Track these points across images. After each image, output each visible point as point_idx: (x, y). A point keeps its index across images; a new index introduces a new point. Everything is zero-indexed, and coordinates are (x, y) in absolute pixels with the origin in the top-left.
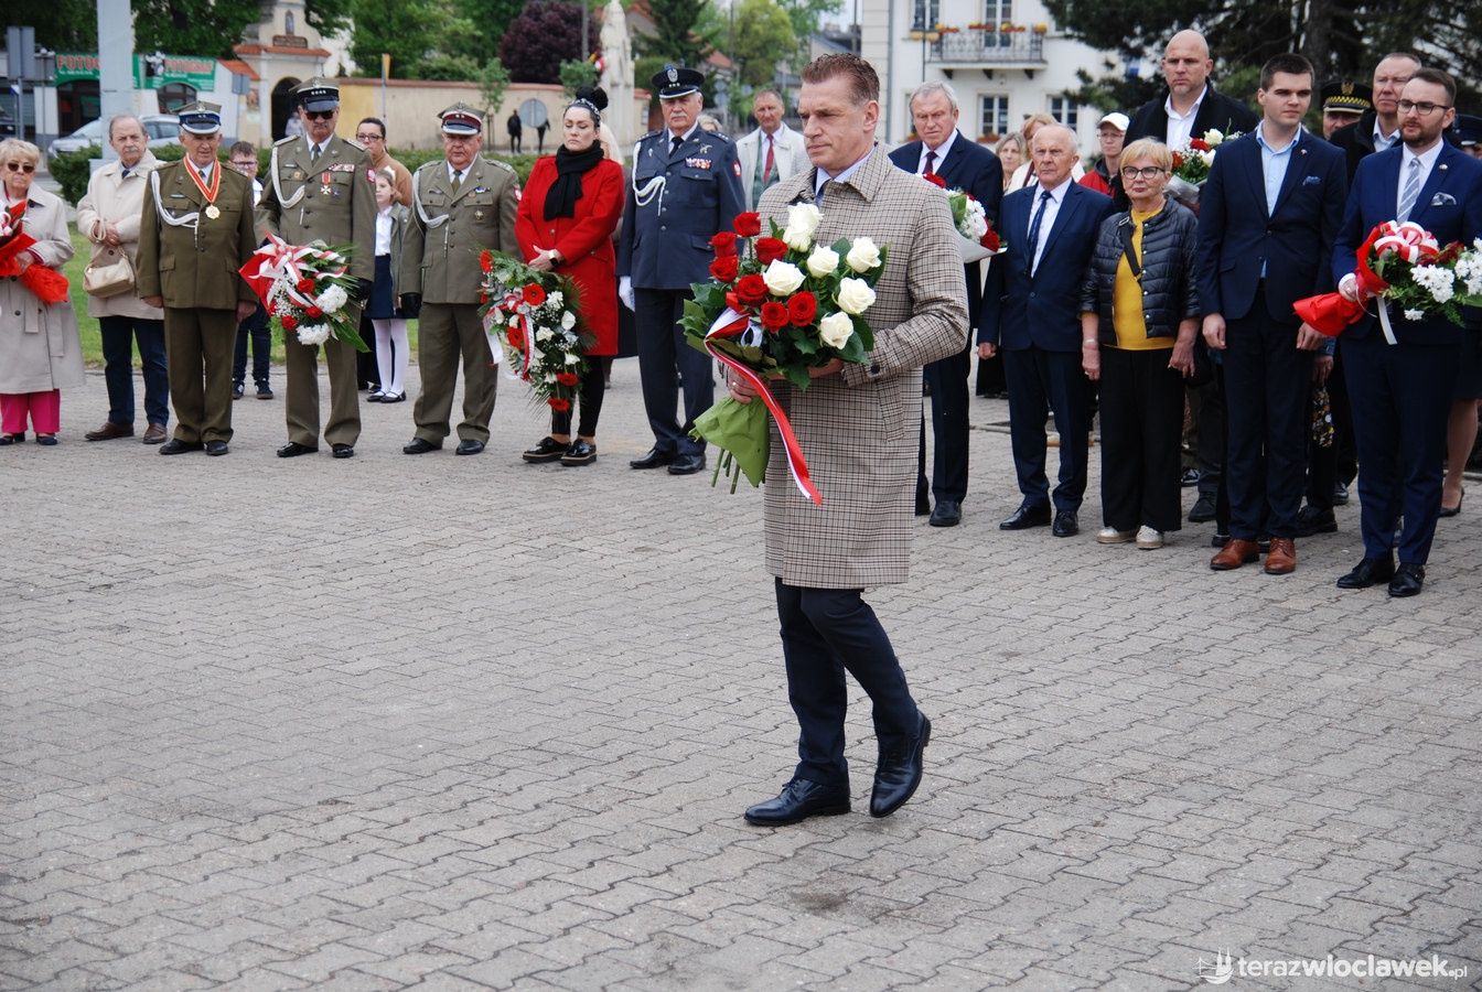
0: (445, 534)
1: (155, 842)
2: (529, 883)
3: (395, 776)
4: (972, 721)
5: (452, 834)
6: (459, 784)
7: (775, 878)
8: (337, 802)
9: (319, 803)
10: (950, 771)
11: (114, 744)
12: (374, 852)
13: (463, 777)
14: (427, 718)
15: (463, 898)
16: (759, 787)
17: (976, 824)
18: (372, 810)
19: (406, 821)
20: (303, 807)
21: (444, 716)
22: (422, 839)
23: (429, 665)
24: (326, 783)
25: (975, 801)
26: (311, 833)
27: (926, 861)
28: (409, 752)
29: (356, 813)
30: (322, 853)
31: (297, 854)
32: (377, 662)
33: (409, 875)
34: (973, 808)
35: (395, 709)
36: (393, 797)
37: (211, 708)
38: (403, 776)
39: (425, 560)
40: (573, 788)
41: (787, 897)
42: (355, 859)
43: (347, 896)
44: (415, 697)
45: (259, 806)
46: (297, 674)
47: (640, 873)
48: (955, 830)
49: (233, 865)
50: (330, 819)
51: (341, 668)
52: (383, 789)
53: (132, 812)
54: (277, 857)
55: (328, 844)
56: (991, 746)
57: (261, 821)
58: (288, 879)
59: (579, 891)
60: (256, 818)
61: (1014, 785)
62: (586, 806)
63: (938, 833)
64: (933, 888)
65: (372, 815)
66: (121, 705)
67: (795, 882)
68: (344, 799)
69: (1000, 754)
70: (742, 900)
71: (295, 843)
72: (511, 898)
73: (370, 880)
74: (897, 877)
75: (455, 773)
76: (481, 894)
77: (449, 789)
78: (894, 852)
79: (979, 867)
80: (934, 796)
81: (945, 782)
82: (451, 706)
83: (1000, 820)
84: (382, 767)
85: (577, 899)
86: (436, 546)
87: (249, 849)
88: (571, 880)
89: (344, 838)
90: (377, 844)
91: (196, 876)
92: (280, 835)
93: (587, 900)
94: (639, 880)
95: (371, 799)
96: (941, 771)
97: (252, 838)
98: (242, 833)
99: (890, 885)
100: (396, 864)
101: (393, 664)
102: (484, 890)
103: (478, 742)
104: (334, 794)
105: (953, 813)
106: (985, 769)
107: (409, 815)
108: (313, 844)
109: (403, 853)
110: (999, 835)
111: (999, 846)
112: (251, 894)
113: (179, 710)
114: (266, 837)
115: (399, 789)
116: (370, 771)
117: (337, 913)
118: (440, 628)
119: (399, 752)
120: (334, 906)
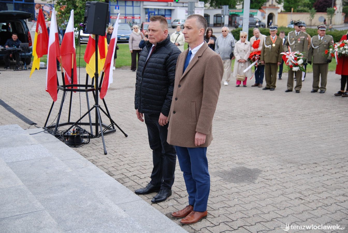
0: (323, 110)
1: (285, 167)
3: (326, 160)
5: (341, 173)
6: (339, 163)
8: (316, 163)
9: (313, 163)
11: (271, 147)
12: (327, 174)
13: (340, 161)
14: (329, 148)
18: (324, 166)
19: (331, 169)
20: (310, 164)
21: (332, 148)
22: (336, 173)
23: (326, 137)
24: (313, 159)
26: (314, 169)
28: (328, 155)
29: (321, 166)
30: (317, 173)
31: (312, 173)
32: (316, 136)
33: (335, 180)
35: (322, 146)
36: (327, 164)
37: (287, 142)
38: (328, 160)
39: (320, 115)
42: (324, 175)
43: (324, 182)
44: (325, 144)
45: (302, 163)
46: (301, 137)
49: (301, 174)
50: (316, 167)
51: (309, 136)
52: (325, 162)
53: (279, 161)
54: (308, 173)
55: (317, 172)
57: (303, 165)
58: (312, 178)
60: (302, 165)
66: (271, 140)
68: (318, 163)
71: (311, 171)
73: (328, 180)
75: (338, 160)
82: (333, 146)
84: (323, 157)
86: (321, 113)
87: (303, 171)
89: (320, 171)
90: (327, 173)
91: (294, 175)
92: (308, 169)
95: (323, 163)
97: (303, 169)
98: (301, 167)
100: (332, 177)
101: (319, 137)
103: (341, 154)
104: (315, 162)
108: (314, 171)
109: (333, 175)
112: (306, 180)
113: (281, 142)
114: (305, 169)
115: (328, 162)
116: (321, 158)
117: (324, 186)
118: (327, 130)
119: (325, 155)
120: (323, 184)
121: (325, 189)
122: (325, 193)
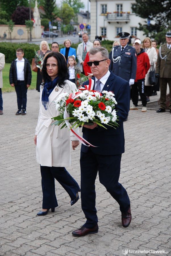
2: (58, 221)
3: (23, 195)
4: (143, 179)
5: (39, 209)
6: (38, 197)
7: (110, 218)
8: (12, 202)
9: (8, 202)
10: (141, 191)
12: (23, 214)
13: (38, 195)
14: (27, 181)
15: (45, 225)
16: (102, 196)
17: (150, 204)
19: (28, 206)
20: (5, 204)
21: (30, 180)
22: (33, 211)
23: (25, 168)
24: (9, 197)
25: (148, 198)
26: (8, 210)
27: (141, 214)
28: (25, 189)
29: (17, 205)
30: (12, 215)
31: (7, 215)
32: (13, 167)
33: (32, 220)
34: (148, 200)
35: (20, 178)
36: (24, 200)
38: (25, 195)
40: (62, 197)
41: (113, 223)
42: (19, 216)
43: (19, 225)
44: (23, 176)
47: (81, 218)
48: (145, 206)
50: (12, 206)
51: (6, 169)
52: (22, 198)
54: (2, 216)
55: (13, 212)
56: (149, 185)
58: (6, 222)
59: (69, 223)
61: (155, 194)
62: (66, 202)
63: (142, 207)
64: (144, 220)
65: (20, 205)
67: (114, 219)
68: (14, 201)
69: (151, 187)
70: (104, 224)
71: (6, 213)
72: (55, 225)
73: (24, 221)
74: (136, 218)
75: (36, 194)
76: (48, 224)
77: (35, 198)
78: (134, 211)
79: (152, 215)
80: (139, 197)
81: (141, 194)
82: (31, 177)
83: (154, 203)
84: (20, 193)
85: (69, 225)
88: (67, 220)
89: (16, 211)
90: (23, 212)
92: (2, 211)
93: (71, 225)
94: (81, 220)
95: (20, 201)
96: (139, 191)
99: (134, 219)
100: (29, 217)
101: (17, 168)
102: (49, 223)
103: (39, 186)
104: (11, 200)
105: (144, 202)
106: (149, 191)
107: (28, 205)
108: (9, 213)
109: (29, 214)
110: (155, 207)
111: (155, 209)
115: (25, 198)
116: (18, 194)
117: (19, 230)
118: (25, 159)
119: (23, 189)
120: (18, 228)
121: (19, 234)
122: (20, 239)
